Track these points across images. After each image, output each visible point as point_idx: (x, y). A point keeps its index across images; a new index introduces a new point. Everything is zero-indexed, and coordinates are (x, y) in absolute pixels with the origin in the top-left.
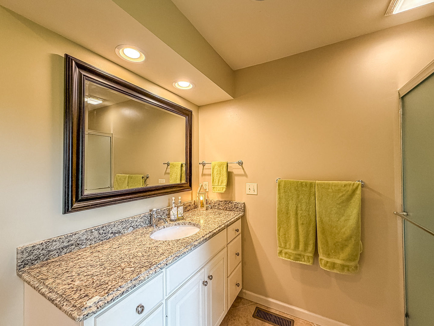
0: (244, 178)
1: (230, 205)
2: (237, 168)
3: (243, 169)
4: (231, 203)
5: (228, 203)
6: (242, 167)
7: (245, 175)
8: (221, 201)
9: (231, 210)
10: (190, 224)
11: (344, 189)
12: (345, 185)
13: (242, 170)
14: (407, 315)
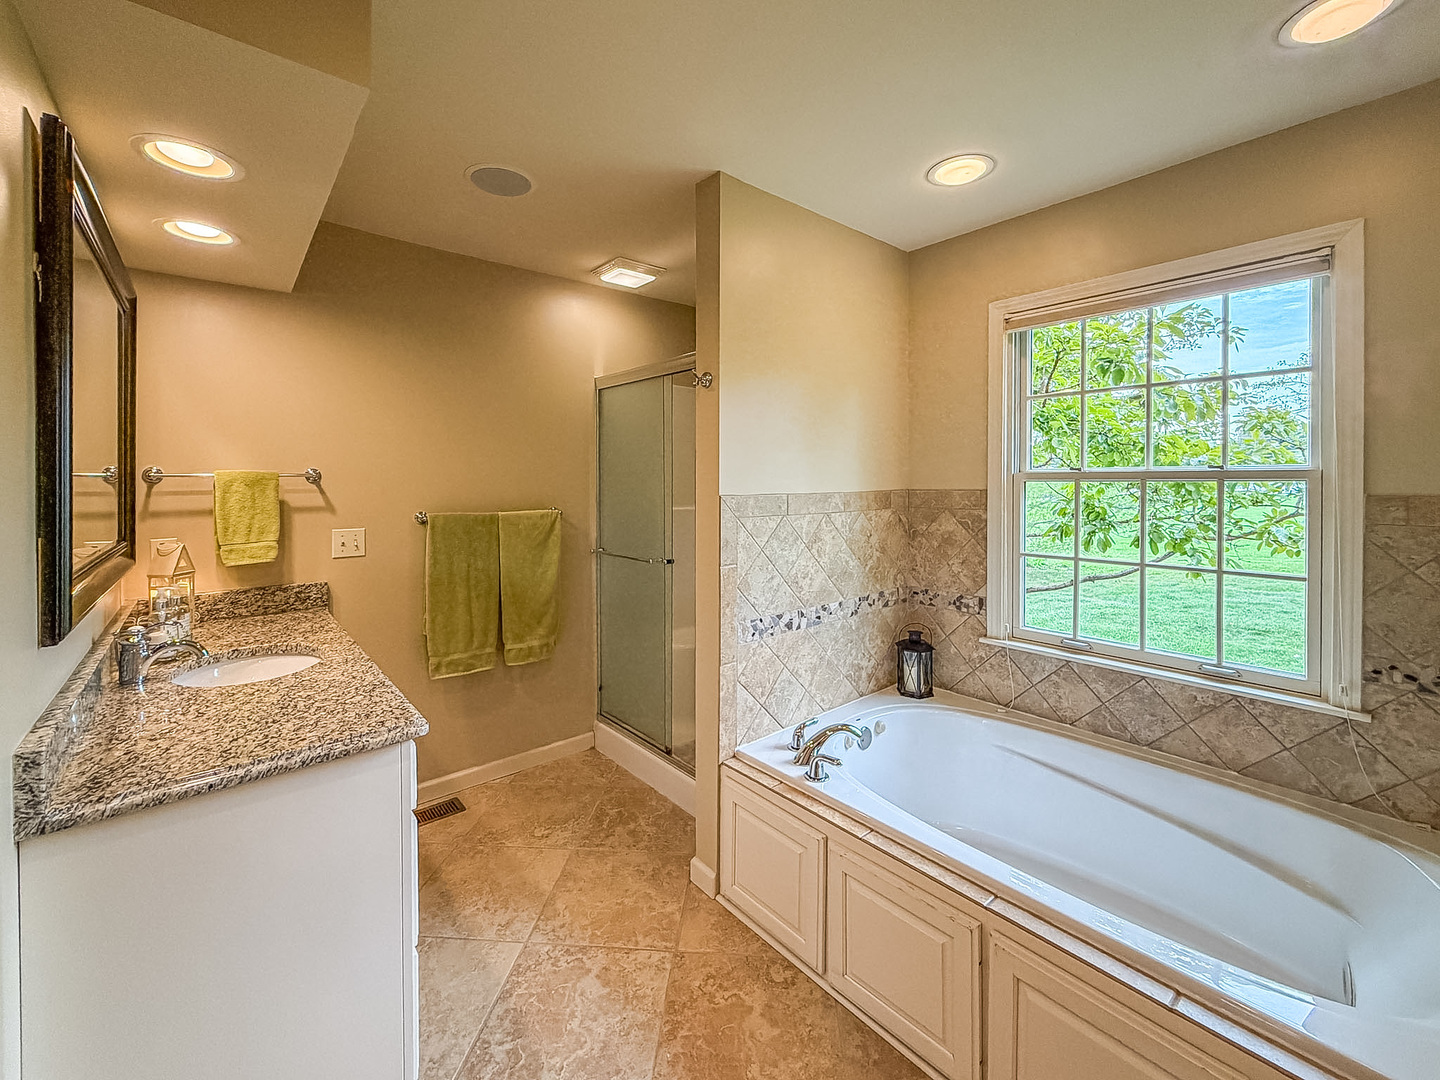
0: (326, 516)
1: (280, 596)
2: (305, 491)
3: (322, 492)
4: (285, 590)
5: (273, 593)
6: (319, 486)
7: (330, 508)
8: (245, 592)
9: (283, 611)
10: (235, 655)
11: (541, 522)
12: (542, 516)
13: (319, 494)
14: (600, 689)
